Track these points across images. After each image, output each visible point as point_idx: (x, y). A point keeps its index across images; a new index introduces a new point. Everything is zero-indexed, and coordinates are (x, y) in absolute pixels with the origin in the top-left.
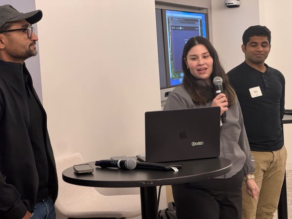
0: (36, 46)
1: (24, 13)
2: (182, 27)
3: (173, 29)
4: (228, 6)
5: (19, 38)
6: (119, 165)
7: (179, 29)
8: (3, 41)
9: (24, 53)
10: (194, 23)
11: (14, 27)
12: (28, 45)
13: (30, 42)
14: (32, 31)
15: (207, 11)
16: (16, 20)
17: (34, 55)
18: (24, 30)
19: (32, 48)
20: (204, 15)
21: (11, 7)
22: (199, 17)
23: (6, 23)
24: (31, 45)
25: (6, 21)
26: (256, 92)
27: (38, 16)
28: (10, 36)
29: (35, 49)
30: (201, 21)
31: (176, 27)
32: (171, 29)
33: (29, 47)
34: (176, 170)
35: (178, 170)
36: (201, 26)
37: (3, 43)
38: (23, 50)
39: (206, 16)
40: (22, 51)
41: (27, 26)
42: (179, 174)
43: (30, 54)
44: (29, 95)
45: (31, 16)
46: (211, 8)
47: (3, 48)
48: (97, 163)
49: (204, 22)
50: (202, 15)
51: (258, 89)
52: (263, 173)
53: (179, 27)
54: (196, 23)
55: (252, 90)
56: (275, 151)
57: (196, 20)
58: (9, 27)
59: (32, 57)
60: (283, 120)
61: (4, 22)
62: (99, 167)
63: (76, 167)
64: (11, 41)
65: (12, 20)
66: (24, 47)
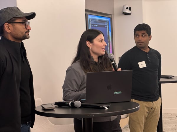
0: (29, 33)
1: (25, 13)
2: (97, 25)
3: (92, 26)
4: (124, 14)
5: (20, 28)
6: (70, 105)
7: (96, 26)
8: (10, 28)
9: (22, 37)
10: (104, 23)
11: (18, 21)
12: (25, 32)
13: (26, 30)
14: (28, 24)
15: (112, 16)
16: (20, 17)
17: (28, 39)
18: (24, 23)
19: (26, 34)
20: (110, 18)
21: (17, 8)
22: (107, 20)
23: (13, 18)
24: (26, 32)
25: (13, 16)
26: (142, 65)
27: (32, 16)
28: (14, 25)
29: (29, 34)
30: (108, 22)
31: (94, 25)
32: (91, 26)
33: (25, 33)
34: (106, 108)
35: (107, 108)
36: (108, 25)
37: (10, 29)
38: (22, 35)
39: (111, 19)
40: (20, 35)
41: (25, 21)
42: (108, 110)
43: (26, 37)
44: (23, 61)
45: (28, 15)
46: (114, 15)
47: (9, 32)
48: (56, 104)
49: (110, 23)
50: (109, 18)
51: (144, 62)
52: (147, 114)
53: (96, 25)
54: (106, 23)
55: (140, 64)
56: (154, 101)
57: (106, 21)
58: (14, 20)
59: (27, 39)
60: (160, 81)
61: (12, 17)
62: (57, 106)
63: (43, 106)
64: (15, 29)
65: (17, 17)
66: (22, 33)
